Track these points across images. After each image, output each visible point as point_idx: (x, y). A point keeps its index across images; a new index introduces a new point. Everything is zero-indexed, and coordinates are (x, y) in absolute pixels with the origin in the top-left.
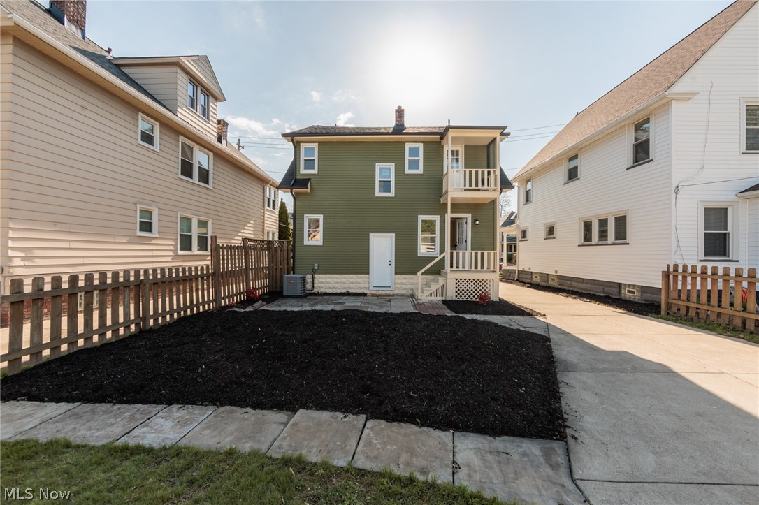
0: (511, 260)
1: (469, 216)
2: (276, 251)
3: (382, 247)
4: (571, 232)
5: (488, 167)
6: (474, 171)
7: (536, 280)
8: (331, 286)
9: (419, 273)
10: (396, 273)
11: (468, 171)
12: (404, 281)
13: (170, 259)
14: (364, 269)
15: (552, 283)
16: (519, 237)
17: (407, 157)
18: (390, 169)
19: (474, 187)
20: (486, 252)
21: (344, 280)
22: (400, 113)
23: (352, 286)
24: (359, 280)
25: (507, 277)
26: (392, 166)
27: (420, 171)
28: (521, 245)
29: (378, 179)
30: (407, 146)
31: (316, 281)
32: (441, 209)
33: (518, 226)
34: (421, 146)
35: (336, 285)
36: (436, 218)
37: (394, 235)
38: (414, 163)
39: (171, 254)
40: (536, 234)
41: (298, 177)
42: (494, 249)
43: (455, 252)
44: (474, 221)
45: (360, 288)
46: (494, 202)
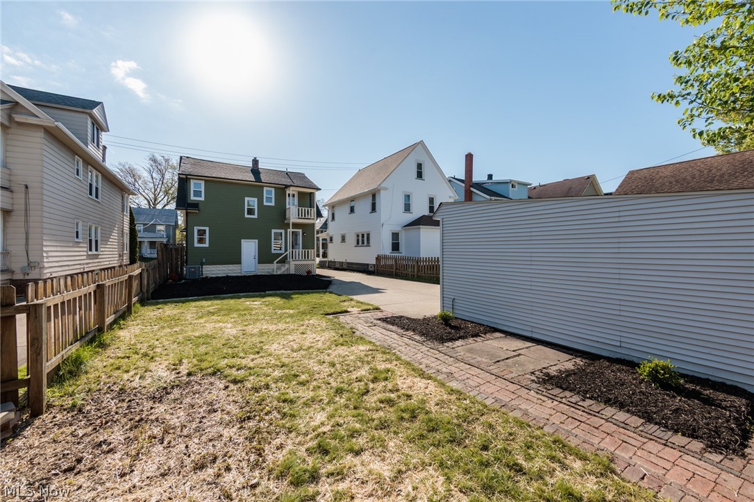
0: (325, 255)
1: (300, 231)
2: (171, 251)
3: (249, 248)
4: (351, 240)
5: (311, 207)
6: (303, 209)
7: (337, 266)
8: (215, 272)
9: (275, 262)
10: (259, 263)
11: (300, 208)
12: (264, 268)
13: (85, 257)
14: (238, 261)
15: (345, 267)
16: (328, 240)
17: (265, 196)
18: (254, 201)
19: (303, 217)
20: (310, 250)
21: (224, 269)
22: (255, 162)
23: (229, 272)
24: (234, 268)
25: (322, 265)
26: (256, 200)
27: (273, 204)
28: (330, 245)
29: (246, 207)
30: (265, 189)
31: (203, 270)
32: (286, 226)
33: (328, 234)
34: (273, 190)
35: (218, 272)
36: (283, 231)
37: (257, 240)
38: (269, 199)
39: (85, 253)
40: (337, 239)
41: (189, 202)
42: (314, 249)
43: (294, 251)
44: (303, 234)
45: (235, 273)
46: (314, 224)
